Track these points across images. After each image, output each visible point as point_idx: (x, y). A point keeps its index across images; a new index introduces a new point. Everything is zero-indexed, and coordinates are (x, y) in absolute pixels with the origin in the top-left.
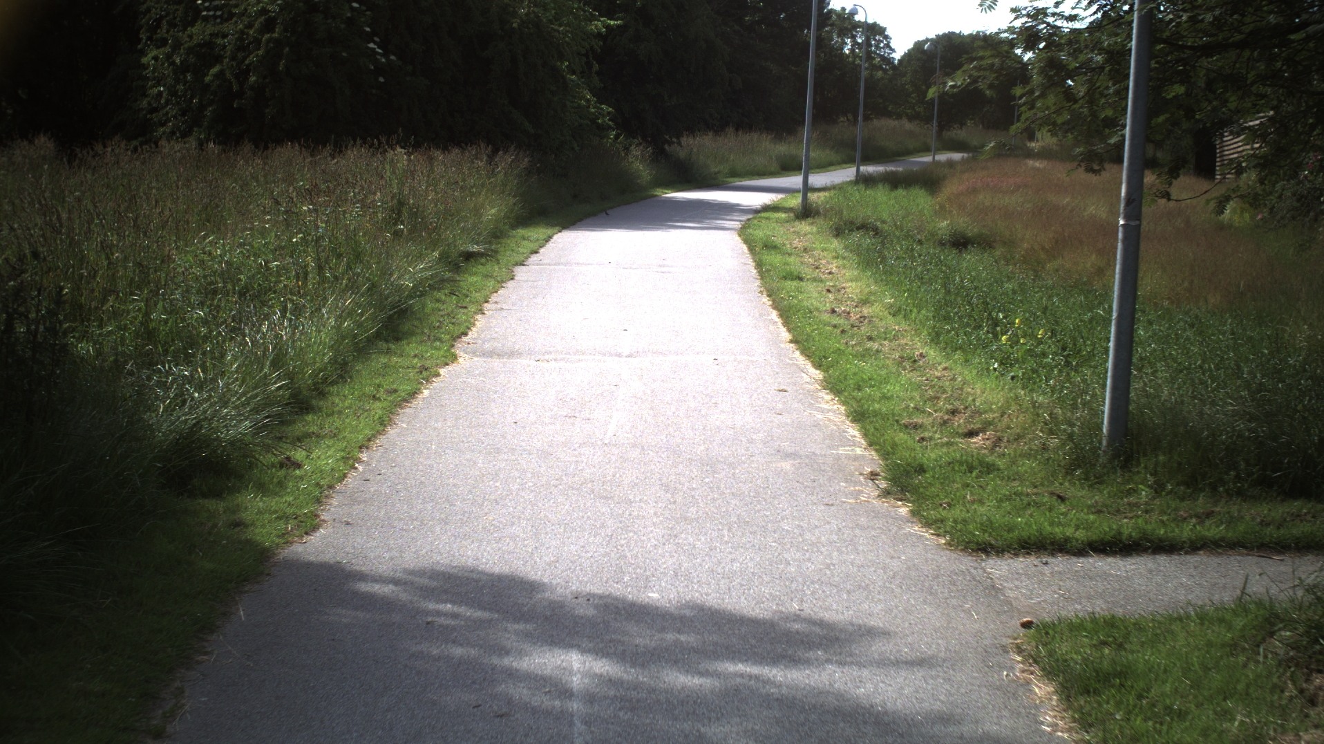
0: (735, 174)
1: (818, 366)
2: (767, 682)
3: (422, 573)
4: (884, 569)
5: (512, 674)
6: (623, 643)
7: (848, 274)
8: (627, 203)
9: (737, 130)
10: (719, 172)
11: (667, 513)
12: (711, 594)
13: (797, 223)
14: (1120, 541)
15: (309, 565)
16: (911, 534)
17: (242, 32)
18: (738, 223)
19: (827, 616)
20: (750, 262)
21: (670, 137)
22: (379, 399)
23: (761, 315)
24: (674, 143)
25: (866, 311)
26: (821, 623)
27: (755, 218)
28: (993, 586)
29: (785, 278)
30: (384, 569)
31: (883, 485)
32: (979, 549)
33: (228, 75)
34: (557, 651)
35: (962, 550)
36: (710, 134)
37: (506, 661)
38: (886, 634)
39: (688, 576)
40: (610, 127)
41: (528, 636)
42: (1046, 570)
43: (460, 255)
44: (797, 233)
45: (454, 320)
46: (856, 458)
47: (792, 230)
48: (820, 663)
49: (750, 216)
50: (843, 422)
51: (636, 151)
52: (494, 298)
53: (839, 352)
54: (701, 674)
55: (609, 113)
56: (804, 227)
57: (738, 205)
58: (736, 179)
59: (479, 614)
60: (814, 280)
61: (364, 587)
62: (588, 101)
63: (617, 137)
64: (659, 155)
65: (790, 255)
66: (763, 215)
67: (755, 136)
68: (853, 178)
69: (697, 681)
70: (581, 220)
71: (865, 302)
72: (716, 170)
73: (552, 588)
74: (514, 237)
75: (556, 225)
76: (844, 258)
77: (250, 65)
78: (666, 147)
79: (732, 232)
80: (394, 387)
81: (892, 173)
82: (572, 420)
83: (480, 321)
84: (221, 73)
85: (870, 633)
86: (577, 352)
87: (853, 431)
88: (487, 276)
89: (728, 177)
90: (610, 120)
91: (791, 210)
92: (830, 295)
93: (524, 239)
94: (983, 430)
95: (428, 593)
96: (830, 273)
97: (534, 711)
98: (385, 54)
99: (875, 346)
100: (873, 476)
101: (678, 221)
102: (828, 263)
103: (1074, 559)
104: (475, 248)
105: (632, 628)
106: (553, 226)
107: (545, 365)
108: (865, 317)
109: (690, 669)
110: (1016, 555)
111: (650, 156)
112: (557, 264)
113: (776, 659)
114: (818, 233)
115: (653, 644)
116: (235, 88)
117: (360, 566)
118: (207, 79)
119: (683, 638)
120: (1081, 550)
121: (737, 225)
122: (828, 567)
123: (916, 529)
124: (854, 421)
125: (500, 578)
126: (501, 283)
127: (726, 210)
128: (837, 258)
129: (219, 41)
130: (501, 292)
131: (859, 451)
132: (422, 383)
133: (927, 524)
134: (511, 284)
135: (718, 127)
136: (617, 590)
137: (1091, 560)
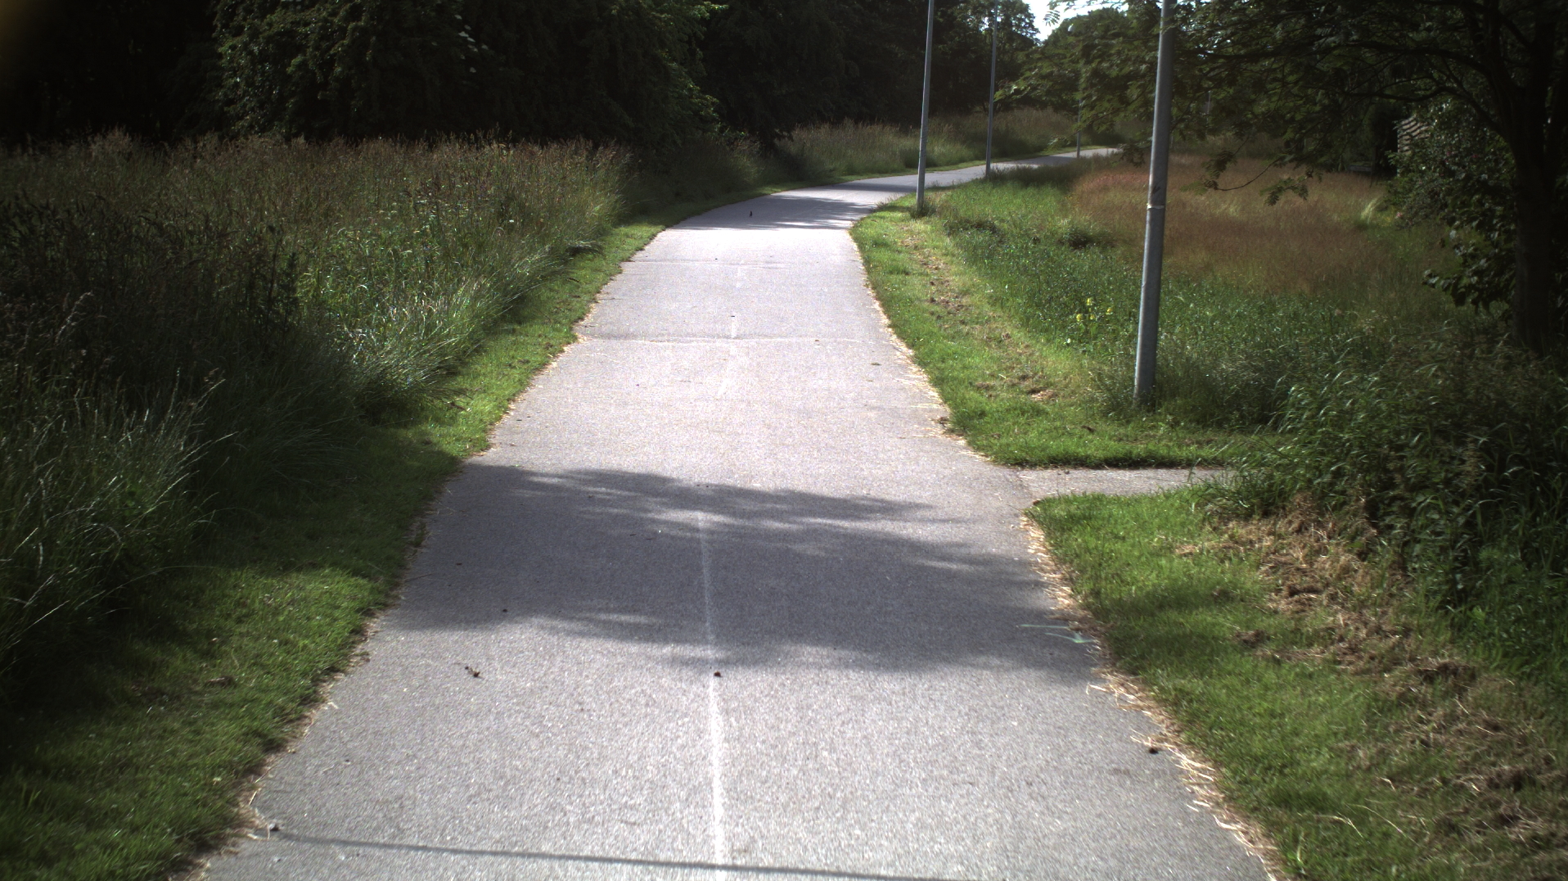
0: (852, 171)
1: (911, 346)
2: (839, 527)
3: (579, 472)
4: (937, 474)
5: (653, 521)
6: (734, 508)
7: (954, 269)
8: (734, 202)
9: (856, 123)
10: (834, 170)
11: (769, 442)
12: (800, 485)
13: (912, 222)
14: (1131, 458)
15: (490, 468)
16: (964, 455)
17: (325, 20)
18: (850, 222)
19: (888, 498)
20: (860, 260)
21: (781, 131)
22: (514, 367)
23: (864, 305)
24: (784, 137)
25: (965, 301)
26: (882, 501)
27: (869, 217)
28: (1021, 485)
29: (891, 273)
30: (548, 470)
31: (949, 425)
32: (1017, 464)
33: (311, 64)
34: (685, 511)
35: (1003, 465)
36: (827, 126)
37: (650, 515)
38: (929, 507)
39: (783, 475)
40: (714, 120)
41: (664, 504)
42: (1068, 477)
43: (567, 251)
44: (911, 232)
45: (570, 307)
46: (931, 411)
47: (905, 228)
48: (876, 520)
49: (865, 216)
50: (926, 387)
51: (744, 146)
52: (605, 289)
53: (931, 334)
54: (790, 523)
55: (713, 103)
56: (919, 226)
57: (853, 204)
58: (853, 177)
59: (626, 493)
60: (921, 274)
61: (536, 479)
62: (690, 90)
63: (722, 130)
64: (768, 148)
65: (899, 252)
66: (877, 214)
67: (877, 128)
68: (982, 176)
69: (787, 526)
70: (684, 219)
71: (965, 293)
72: (832, 167)
73: (680, 481)
74: (618, 235)
75: (659, 224)
76: (953, 255)
77: (335, 54)
78: (776, 141)
79: (843, 231)
80: (527, 358)
81: (1024, 169)
82: (687, 383)
83: (595, 309)
84: (303, 64)
85: (918, 506)
86: (688, 335)
87: (933, 393)
88: (597, 270)
89: (845, 175)
90: (714, 111)
91: (908, 209)
92: (933, 287)
93: (628, 236)
94: (1043, 389)
95: (587, 482)
96: (936, 269)
97: (673, 538)
98: (477, 44)
99: (966, 329)
100: (943, 421)
101: (788, 221)
102: (937, 259)
103: (1092, 471)
104: (582, 243)
105: (740, 500)
106: (655, 224)
107: (660, 344)
108: (962, 306)
109: (781, 520)
110: (1046, 468)
111: (758, 152)
112: (665, 260)
113: (845, 517)
114: (932, 231)
115: (756, 509)
116: (319, 78)
117: (528, 467)
118: (289, 70)
119: (778, 506)
120: (1098, 466)
121: (849, 224)
122: (894, 472)
123: (970, 453)
124: (935, 385)
125: (639, 475)
126: (610, 276)
127: (840, 209)
128: (946, 255)
129: (302, 30)
130: (611, 284)
131: (935, 406)
132: (549, 357)
133: (978, 449)
134: (619, 277)
135: (836, 121)
136: (730, 482)
137: (1105, 472)
